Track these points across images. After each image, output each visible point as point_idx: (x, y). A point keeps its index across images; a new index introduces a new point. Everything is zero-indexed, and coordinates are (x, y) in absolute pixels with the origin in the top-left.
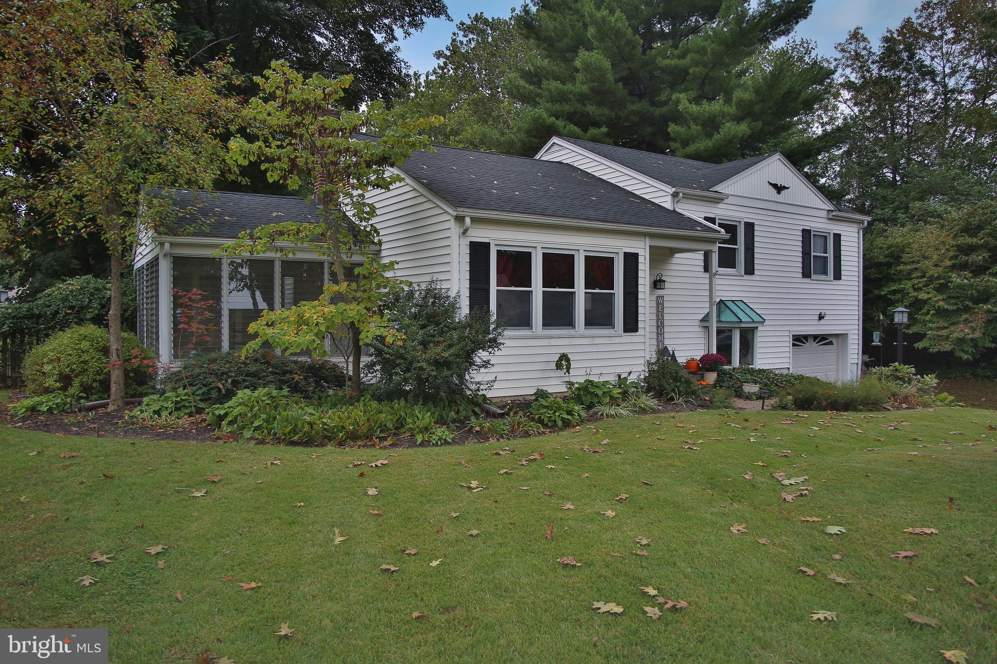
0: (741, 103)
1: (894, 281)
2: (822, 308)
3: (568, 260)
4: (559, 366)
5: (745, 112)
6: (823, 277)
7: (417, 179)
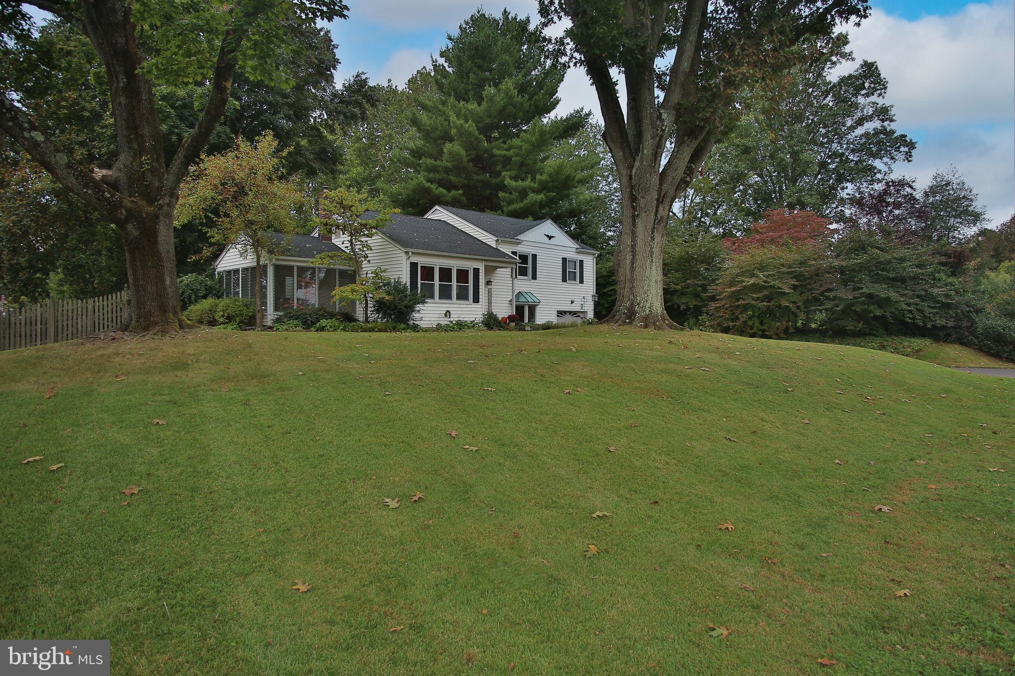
0: (540, 182)
1: (612, 285)
2: (573, 298)
3: (449, 271)
4: (446, 315)
5: (543, 188)
6: (574, 282)
7: (384, 233)
